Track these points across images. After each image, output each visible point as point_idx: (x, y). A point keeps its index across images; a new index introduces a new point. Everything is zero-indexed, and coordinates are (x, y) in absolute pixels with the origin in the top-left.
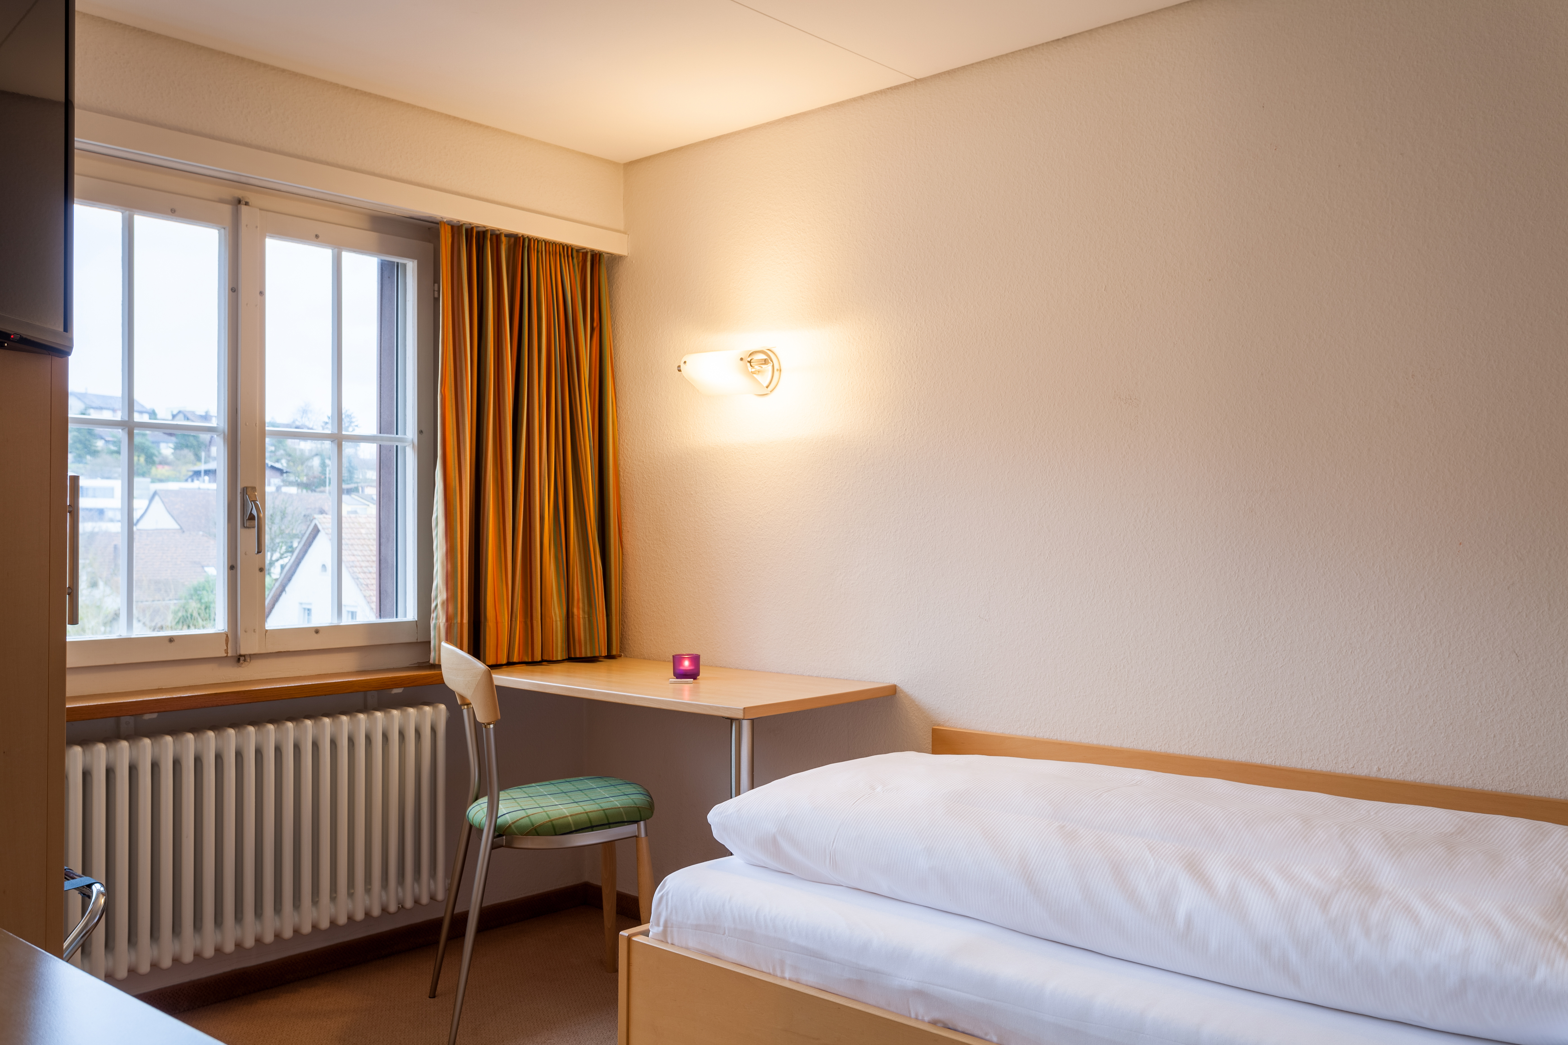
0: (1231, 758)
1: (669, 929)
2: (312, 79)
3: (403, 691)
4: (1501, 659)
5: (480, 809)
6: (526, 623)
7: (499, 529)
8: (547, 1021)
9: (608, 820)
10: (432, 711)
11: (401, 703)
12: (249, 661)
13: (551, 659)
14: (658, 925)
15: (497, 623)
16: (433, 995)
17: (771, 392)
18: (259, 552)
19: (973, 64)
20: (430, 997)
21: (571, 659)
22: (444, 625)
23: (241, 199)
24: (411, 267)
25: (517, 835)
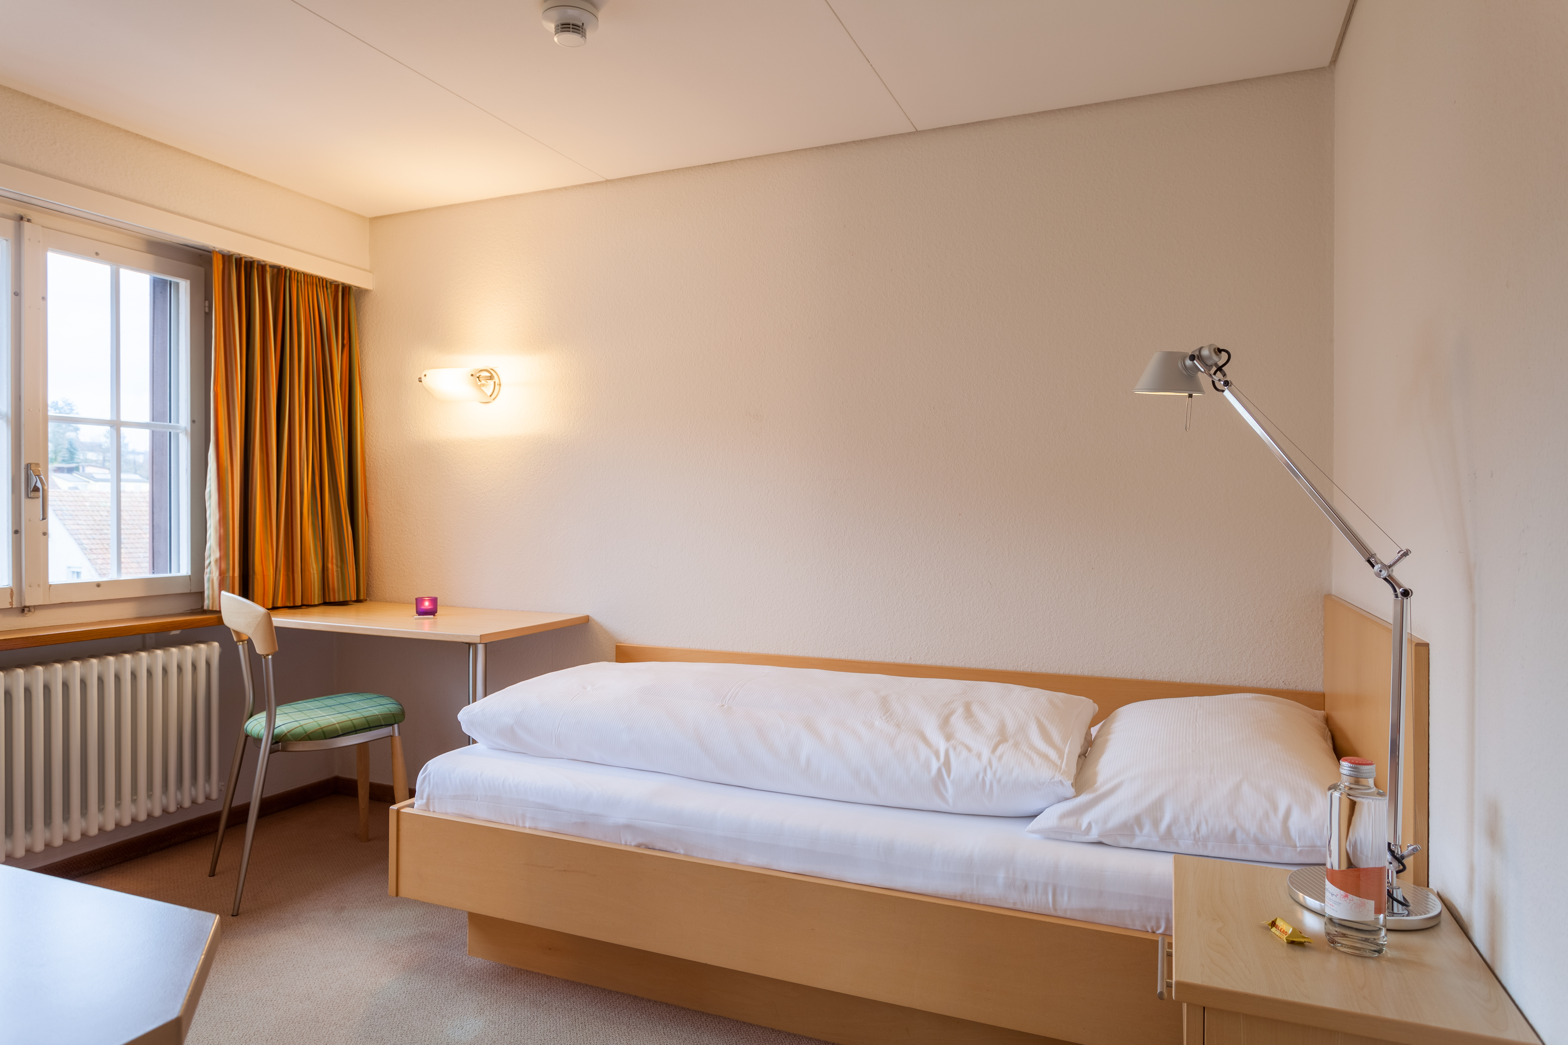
0: (820, 656)
1: (431, 801)
2: (96, 121)
3: (180, 633)
4: (982, 586)
5: (257, 723)
6: (288, 576)
7: (265, 501)
8: (316, 883)
9: (369, 724)
10: (206, 648)
11: (179, 642)
12: (33, 611)
13: (310, 604)
14: (422, 798)
15: (264, 576)
16: (212, 874)
17: (493, 400)
18: (43, 519)
19: (648, 174)
20: (210, 876)
21: (326, 603)
22: (218, 578)
23: (24, 216)
24: (184, 286)
25: (292, 741)
